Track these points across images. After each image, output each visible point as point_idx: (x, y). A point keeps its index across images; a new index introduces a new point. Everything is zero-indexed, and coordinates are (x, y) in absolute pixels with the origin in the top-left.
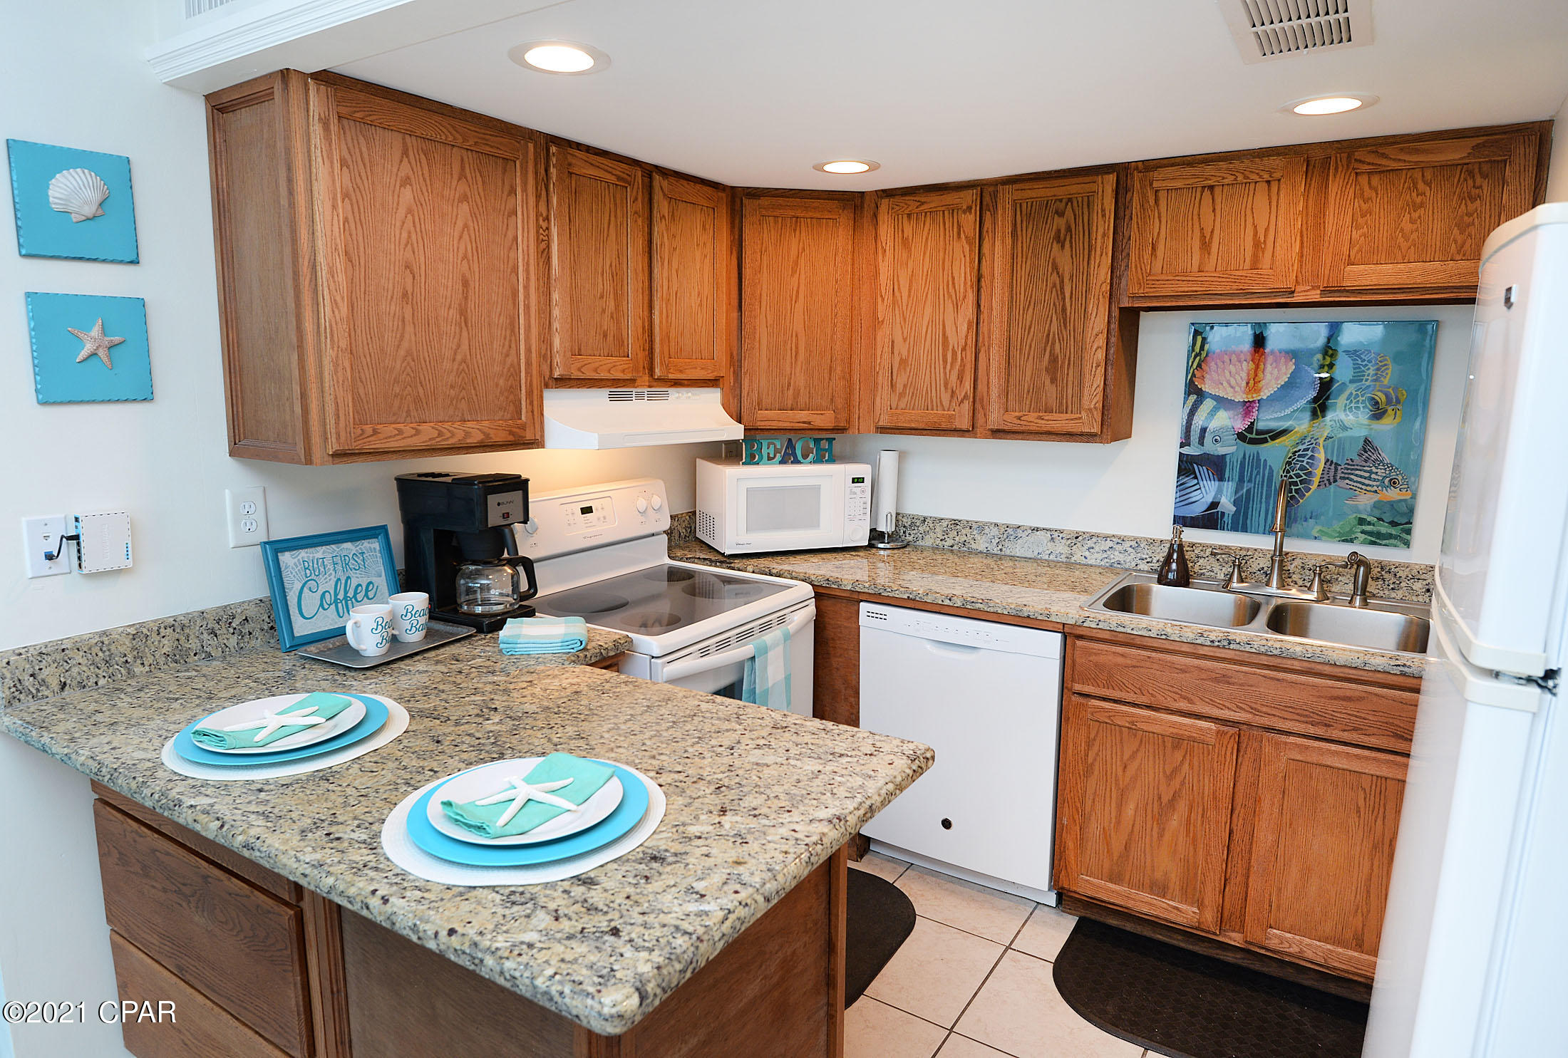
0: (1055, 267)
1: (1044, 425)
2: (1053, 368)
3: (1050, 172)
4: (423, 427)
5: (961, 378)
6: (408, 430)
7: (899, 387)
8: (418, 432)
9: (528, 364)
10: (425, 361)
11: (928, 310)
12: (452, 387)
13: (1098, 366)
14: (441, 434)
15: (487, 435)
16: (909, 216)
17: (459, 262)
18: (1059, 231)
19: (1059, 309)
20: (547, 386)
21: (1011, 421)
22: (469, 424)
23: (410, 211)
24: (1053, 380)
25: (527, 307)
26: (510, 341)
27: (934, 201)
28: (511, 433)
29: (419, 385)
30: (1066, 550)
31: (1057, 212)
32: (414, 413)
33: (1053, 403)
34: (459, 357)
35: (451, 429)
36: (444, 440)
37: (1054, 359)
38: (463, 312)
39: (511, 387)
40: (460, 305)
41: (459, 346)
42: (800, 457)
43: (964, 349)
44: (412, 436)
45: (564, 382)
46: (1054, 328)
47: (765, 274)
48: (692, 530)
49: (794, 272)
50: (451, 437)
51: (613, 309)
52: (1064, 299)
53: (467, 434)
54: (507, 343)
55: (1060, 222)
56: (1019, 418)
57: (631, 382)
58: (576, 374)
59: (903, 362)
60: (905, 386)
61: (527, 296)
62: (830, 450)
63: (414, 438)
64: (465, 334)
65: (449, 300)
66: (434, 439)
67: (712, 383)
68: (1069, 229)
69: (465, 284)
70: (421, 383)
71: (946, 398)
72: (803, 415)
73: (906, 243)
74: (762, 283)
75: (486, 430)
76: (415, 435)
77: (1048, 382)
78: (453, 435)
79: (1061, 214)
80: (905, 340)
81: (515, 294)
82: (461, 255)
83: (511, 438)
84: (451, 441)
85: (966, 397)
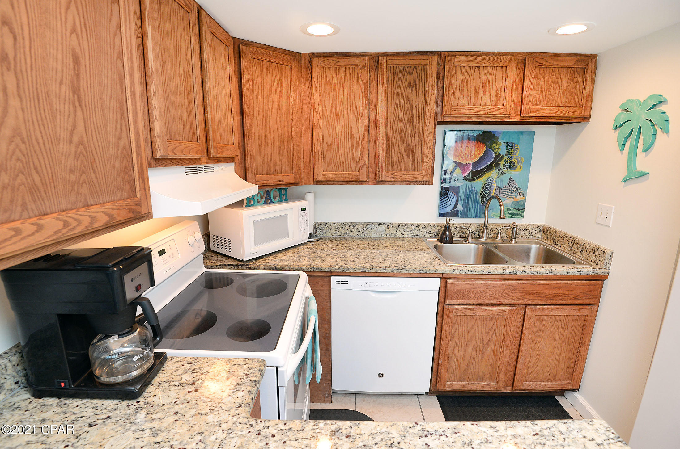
0: (408, 100)
1: (405, 177)
2: (408, 150)
3: (403, 53)
4: (47, 220)
5: (362, 155)
6: (27, 227)
7: (328, 160)
9: (138, 146)
10: (38, 143)
11: (342, 120)
12: (71, 171)
13: (430, 149)
14: (66, 224)
15: (111, 217)
16: (330, 68)
17: (68, 34)
18: (410, 82)
19: (411, 121)
20: (150, 165)
21: (388, 175)
22: (94, 209)
24: (408, 156)
25: (133, 94)
26: (121, 124)
27: (344, 61)
28: (131, 211)
29: (33, 171)
30: (394, 232)
31: (409, 73)
32: (31, 206)
33: (408, 166)
34: (76, 139)
35: (76, 216)
36: (70, 230)
37: (408, 145)
38: (76, 90)
39: (125, 168)
40: (72, 82)
42: (273, 200)
43: (363, 140)
44: (33, 234)
45: (162, 161)
46: (408, 130)
47: (255, 93)
49: (270, 95)
50: (78, 225)
51: (187, 105)
52: (413, 116)
53: (93, 219)
54: (119, 126)
55: (410, 78)
56: (392, 174)
58: (172, 156)
59: (329, 147)
60: (331, 159)
61: (132, 83)
62: (285, 195)
63: (37, 235)
64: (79, 113)
65: (59, 74)
66: (59, 231)
67: (230, 160)
68: (415, 82)
70: (35, 168)
71: (353, 165)
72: (279, 177)
73: (328, 83)
74: (253, 100)
75: (110, 211)
76: (37, 231)
77: (405, 157)
78: (79, 222)
79: (410, 74)
80: (330, 135)
81: (122, 79)
82: (69, 28)
83: (131, 215)
84: (79, 230)
85: (365, 164)
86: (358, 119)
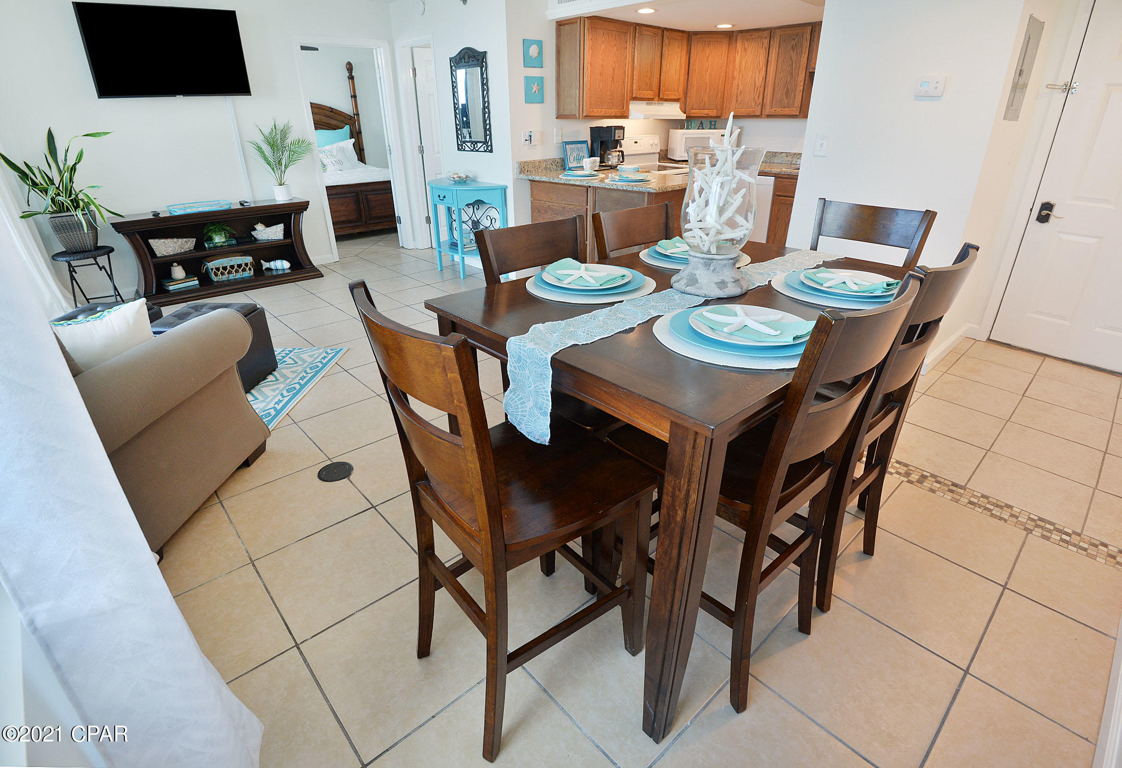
0: (791, 58)
1: (783, 113)
2: (787, 94)
3: (792, 25)
4: (603, 110)
5: (758, 97)
6: (599, 111)
7: (739, 101)
8: (601, 111)
9: (627, 93)
10: (604, 92)
11: (751, 73)
12: (609, 99)
13: (800, 92)
15: (616, 115)
16: (747, 39)
17: (613, 63)
18: (793, 45)
19: (791, 72)
20: (631, 100)
21: (773, 111)
22: (612, 110)
23: (603, 50)
24: (787, 97)
25: (628, 76)
26: (623, 86)
27: (756, 34)
28: (622, 113)
30: (791, 159)
31: (793, 39)
33: (786, 105)
34: (611, 91)
35: (608, 111)
37: (787, 90)
38: (613, 78)
39: (622, 100)
40: (612, 76)
41: (611, 87)
42: (704, 127)
43: (760, 87)
45: (635, 99)
46: (789, 80)
47: (697, 63)
48: (666, 155)
49: (707, 61)
50: (608, 113)
51: (650, 76)
52: (792, 69)
53: (612, 113)
55: (794, 42)
56: (775, 110)
57: (652, 99)
58: (639, 96)
59: (741, 92)
60: (741, 100)
61: (628, 73)
62: (715, 125)
63: (601, 113)
64: (613, 84)
66: (605, 113)
67: (677, 100)
68: (796, 45)
69: (614, 70)
71: (753, 104)
72: (706, 111)
73: (745, 50)
74: (696, 65)
75: (617, 113)
77: (785, 98)
79: (794, 39)
80: (742, 84)
81: (625, 72)
82: (613, 61)
83: (621, 115)
84: (608, 115)
85: (759, 104)
86: (759, 72)
